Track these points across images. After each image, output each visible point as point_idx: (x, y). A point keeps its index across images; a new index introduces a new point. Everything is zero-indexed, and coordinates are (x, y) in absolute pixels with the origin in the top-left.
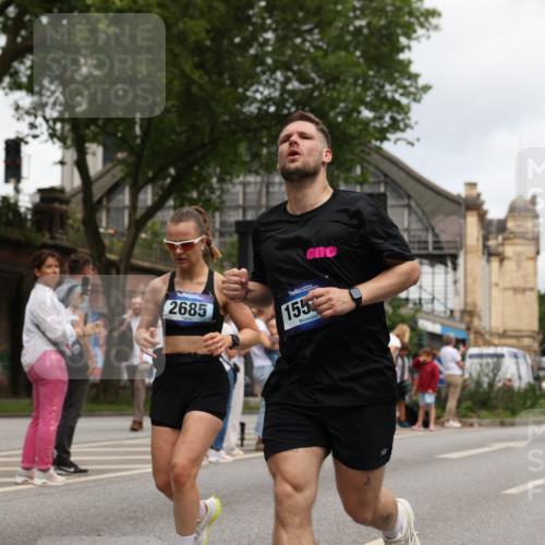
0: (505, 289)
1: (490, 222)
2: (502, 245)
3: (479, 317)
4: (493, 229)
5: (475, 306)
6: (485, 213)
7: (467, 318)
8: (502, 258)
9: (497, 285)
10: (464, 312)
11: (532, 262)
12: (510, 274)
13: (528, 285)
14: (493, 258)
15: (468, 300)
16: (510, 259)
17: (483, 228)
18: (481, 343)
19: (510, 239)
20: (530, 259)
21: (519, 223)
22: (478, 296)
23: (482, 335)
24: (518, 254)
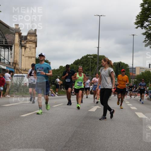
0: (26, 57)
1: (23, 36)
2: (26, 43)
3: (18, 65)
4: (23, 39)
5: (17, 61)
6: (21, 34)
7: (14, 65)
8: (25, 48)
9: (24, 55)
10: (13, 63)
11: (34, 49)
12: (28, 52)
13: (33, 56)
14: (23, 47)
15: (15, 60)
16: (28, 48)
17: (20, 38)
18: (18, 72)
19: (28, 42)
20: (34, 48)
21: (31, 37)
22: (18, 58)
23: (19, 70)
24: (30, 46)
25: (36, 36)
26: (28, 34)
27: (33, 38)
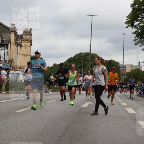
0: (22, 55)
1: (18, 35)
2: (21, 42)
3: (14, 63)
4: (19, 38)
5: (13, 59)
6: (17, 33)
7: (10, 63)
8: (21, 46)
9: (19, 53)
10: (9, 61)
11: (29, 48)
12: (23, 51)
13: (28, 54)
14: (18, 46)
15: (11, 58)
16: (23, 46)
17: (16, 37)
18: (14, 70)
19: (23, 41)
20: (29, 46)
21: (26, 36)
22: (14, 56)
23: (14, 68)
24: (26, 45)
25: (31, 35)
26: (23, 33)
27: (28, 37)
